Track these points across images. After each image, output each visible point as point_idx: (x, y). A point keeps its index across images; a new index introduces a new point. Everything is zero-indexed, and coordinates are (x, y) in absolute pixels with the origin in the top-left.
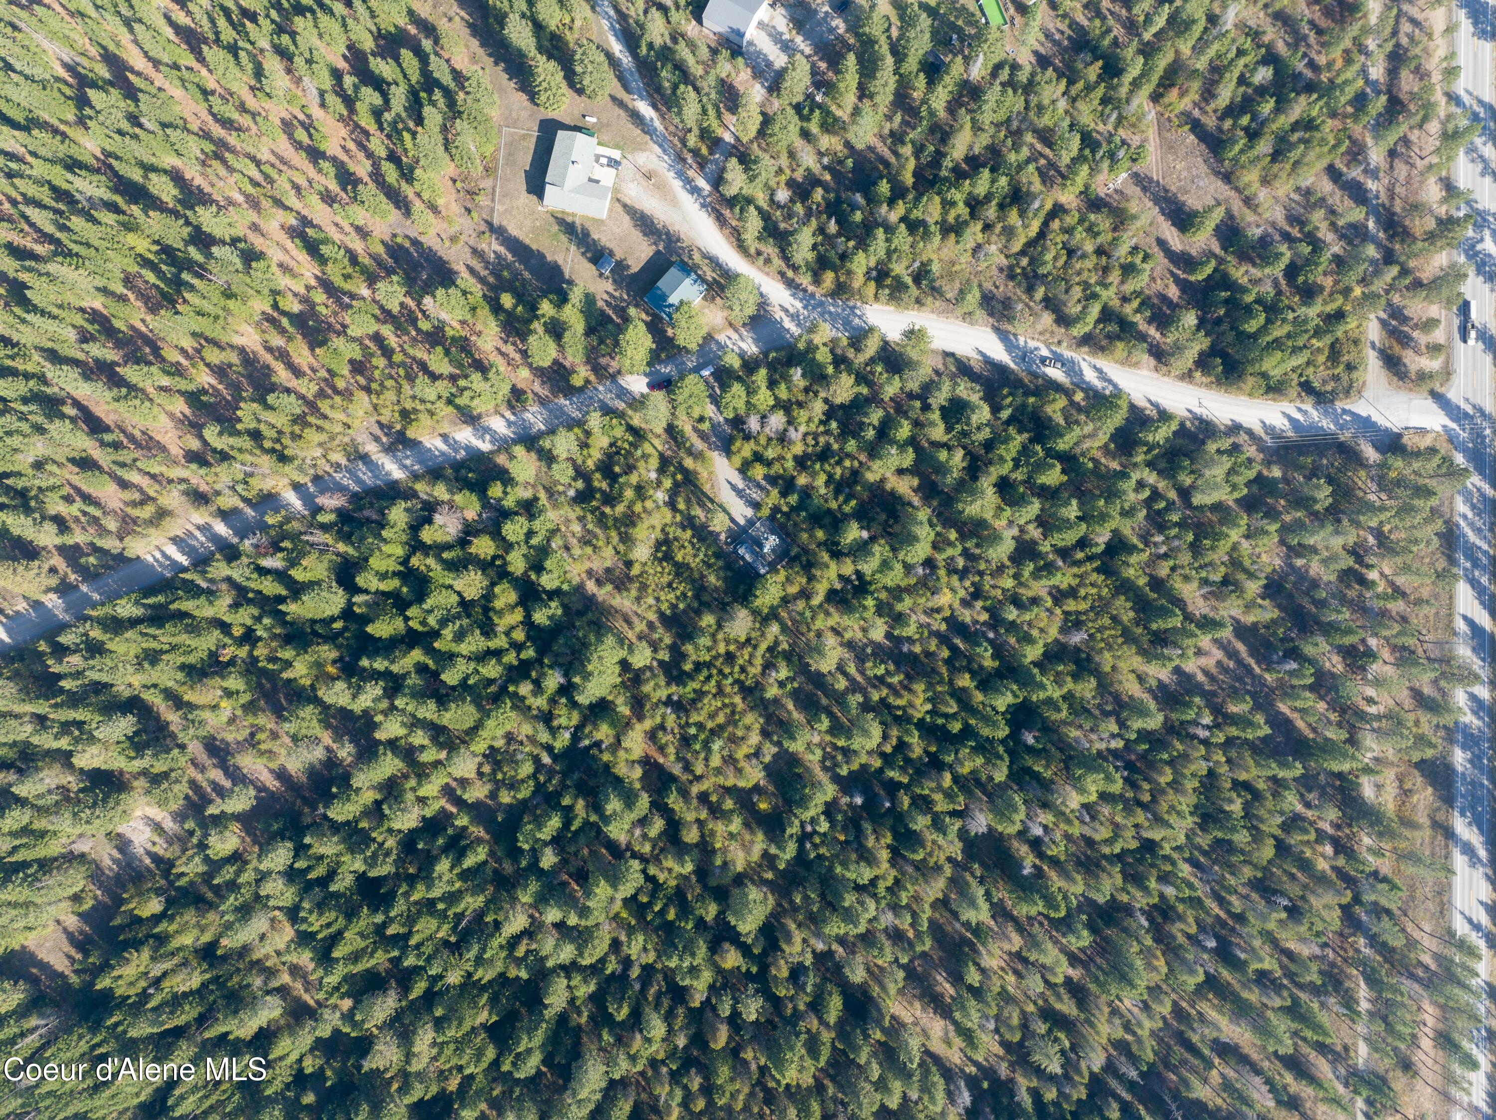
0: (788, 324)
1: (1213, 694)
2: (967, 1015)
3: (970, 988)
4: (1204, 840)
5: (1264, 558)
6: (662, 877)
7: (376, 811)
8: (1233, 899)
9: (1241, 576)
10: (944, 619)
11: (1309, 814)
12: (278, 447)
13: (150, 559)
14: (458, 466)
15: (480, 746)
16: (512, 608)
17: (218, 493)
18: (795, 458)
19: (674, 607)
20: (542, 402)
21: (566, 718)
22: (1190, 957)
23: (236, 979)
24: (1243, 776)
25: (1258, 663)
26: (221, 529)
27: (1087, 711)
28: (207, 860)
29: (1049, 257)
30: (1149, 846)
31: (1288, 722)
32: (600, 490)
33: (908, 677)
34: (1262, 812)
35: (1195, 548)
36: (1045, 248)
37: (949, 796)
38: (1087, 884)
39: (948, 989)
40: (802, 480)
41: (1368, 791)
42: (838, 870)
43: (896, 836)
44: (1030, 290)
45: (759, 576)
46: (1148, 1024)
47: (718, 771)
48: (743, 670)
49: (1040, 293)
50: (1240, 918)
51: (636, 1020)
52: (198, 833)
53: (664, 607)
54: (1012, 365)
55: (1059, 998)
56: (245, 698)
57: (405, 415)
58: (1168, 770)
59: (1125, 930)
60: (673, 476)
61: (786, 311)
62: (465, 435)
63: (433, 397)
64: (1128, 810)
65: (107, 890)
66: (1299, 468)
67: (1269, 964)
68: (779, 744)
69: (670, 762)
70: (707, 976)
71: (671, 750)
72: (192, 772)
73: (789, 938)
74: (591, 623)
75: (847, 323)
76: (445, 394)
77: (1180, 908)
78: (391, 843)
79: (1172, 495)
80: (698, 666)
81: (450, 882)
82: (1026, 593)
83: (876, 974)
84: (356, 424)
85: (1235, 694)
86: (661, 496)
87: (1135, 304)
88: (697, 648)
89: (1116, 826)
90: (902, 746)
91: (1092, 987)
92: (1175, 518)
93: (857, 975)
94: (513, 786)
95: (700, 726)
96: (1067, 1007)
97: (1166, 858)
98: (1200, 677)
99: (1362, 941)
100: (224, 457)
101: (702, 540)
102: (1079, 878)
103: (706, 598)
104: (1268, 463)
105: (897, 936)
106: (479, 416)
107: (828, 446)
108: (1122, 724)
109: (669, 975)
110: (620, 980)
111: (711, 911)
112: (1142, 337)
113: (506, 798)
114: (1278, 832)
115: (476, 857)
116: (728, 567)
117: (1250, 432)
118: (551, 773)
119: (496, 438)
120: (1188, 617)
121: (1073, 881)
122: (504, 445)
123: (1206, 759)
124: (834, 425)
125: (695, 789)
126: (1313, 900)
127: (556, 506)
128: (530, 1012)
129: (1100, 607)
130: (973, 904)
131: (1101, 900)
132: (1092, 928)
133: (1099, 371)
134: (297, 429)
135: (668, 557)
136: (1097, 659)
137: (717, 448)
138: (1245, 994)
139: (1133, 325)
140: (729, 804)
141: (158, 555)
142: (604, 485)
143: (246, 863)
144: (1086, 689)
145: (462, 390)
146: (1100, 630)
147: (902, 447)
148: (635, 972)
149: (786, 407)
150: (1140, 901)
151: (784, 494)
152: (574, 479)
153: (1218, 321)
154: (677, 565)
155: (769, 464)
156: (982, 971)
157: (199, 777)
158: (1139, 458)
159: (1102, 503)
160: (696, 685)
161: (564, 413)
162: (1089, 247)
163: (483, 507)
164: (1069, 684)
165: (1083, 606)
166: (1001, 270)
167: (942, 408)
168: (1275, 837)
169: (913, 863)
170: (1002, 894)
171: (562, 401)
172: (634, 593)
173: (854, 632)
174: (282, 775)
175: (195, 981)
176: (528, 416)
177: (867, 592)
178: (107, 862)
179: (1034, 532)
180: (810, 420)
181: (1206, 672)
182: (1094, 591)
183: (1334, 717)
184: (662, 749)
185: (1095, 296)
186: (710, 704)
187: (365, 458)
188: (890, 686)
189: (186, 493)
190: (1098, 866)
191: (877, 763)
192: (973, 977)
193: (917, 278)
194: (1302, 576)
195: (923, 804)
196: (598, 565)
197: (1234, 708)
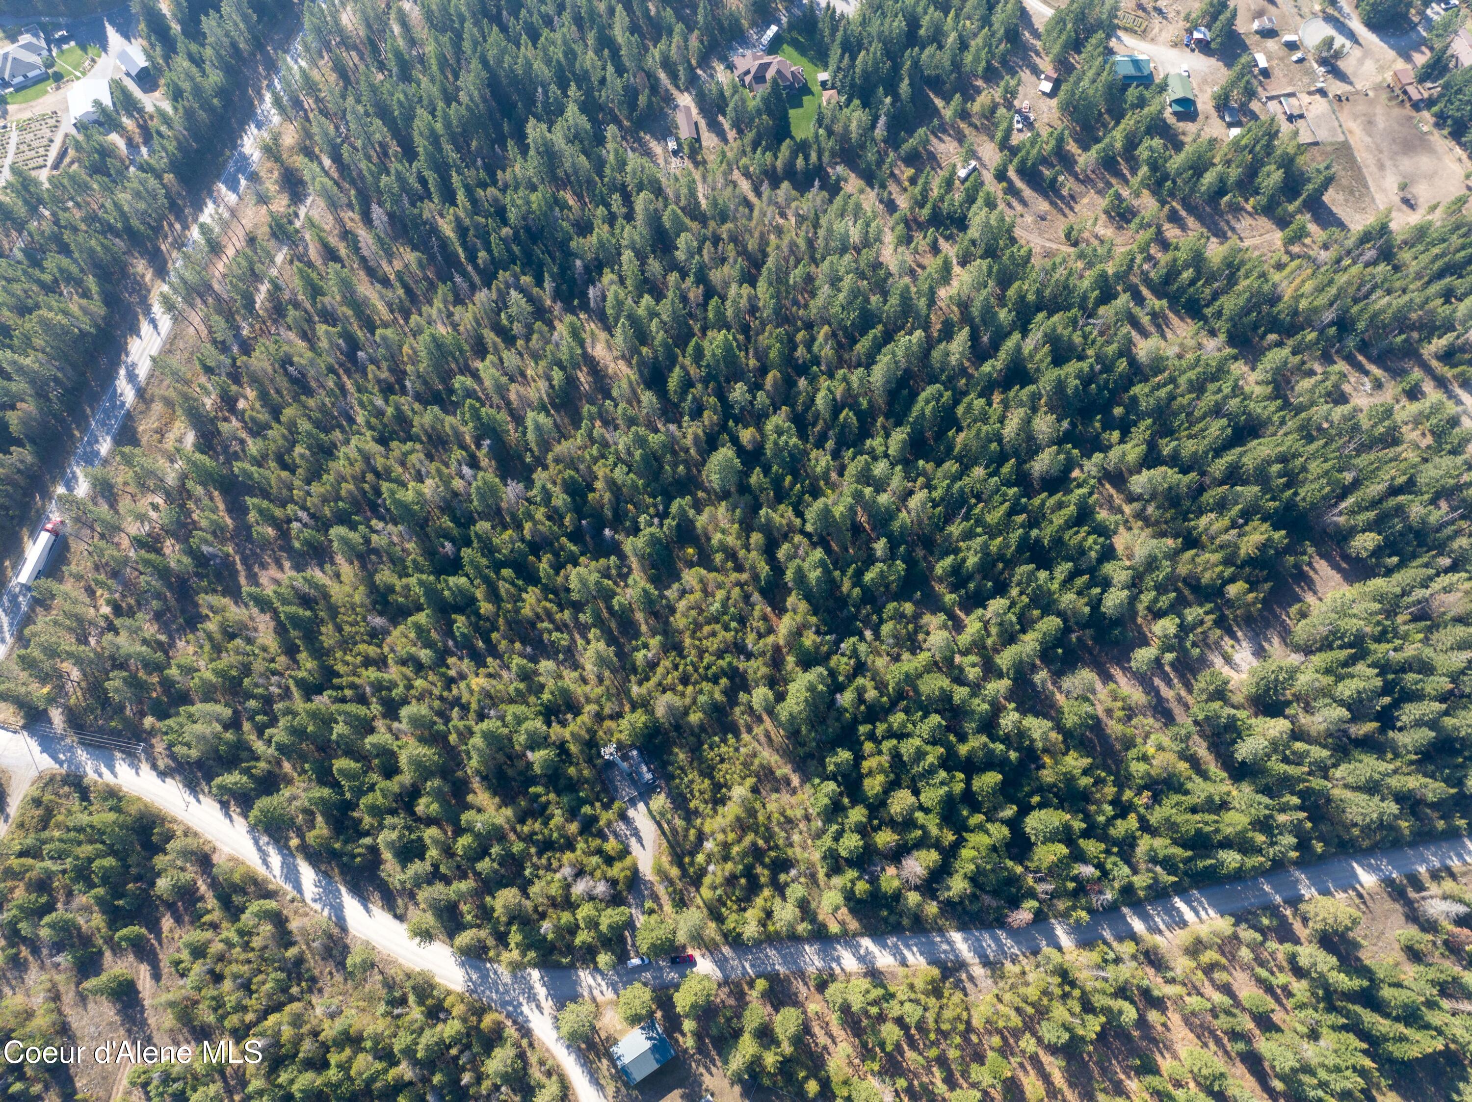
0: (541, 991)
1: (281, 548)
2: (570, 348)
3: (562, 368)
4: (337, 435)
5: (191, 649)
6: (790, 513)
7: (1025, 624)
8: (331, 384)
9: (218, 636)
10: (485, 666)
11: (244, 435)
12: (1067, 988)
13: (1211, 912)
14: (897, 929)
15: (923, 657)
16: (870, 773)
17: (1134, 957)
18: (573, 850)
19: (724, 741)
20: (801, 974)
21: (842, 663)
22: (382, 350)
23: (1168, 515)
24: (285, 474)
25: (234, 563)
26: (1138, 926)
27: (393, 562)
28: (1180, 616)
29: (269, 985)
30: (383, 441)
31: (230, 511)
32: (765, 866)
33: (533, 625)
34: (281, 442)
35: (246, 670)
36: (270, 996)
37: (530, 517)
38: (442, 422)
39: (583, 377)
40: (573, 828)
41: (190, 438)
42: (640, 483)
43: (584, 497)
44: (300, 961)
45: (639, 749)
46: (434, 312)
47: (720, 586)
48: (676, 667)
49: (291, 952)
50: (331, 370)
51: (836, 408)
52: (1188, 644)
53: (731, 740)
54: (343, 890)
55: (495, 344)
56: (1132, 753)
57: (936, 991)
58: (343, 493)
59: (425, 383)
60: (692, 863)
61: (539, 1007)
62: (884, 960)
63: (907, 1005)
64: (388, 470)
65: (1277, 617)
66: (125, 720)
67: (322, 329)
68: (662, 596)
69: (760, 606)
70: (769, 426)
71: (756, 614)
72: (1190, 700)
73: (696, 437)
74: (803, 745)
75: (484, 976)
76: (894, 1003)
77: (376, 390)
78: (1014, 592)
79: (247, 726)
80: (715, 680)
81: (969, 549)
82: (408, 671)
83: (634, 399)
84: (989, 998)
85: (265, 544)
86: (709, 845)
87: (207, 918)
88: (711, 694)
89: (403, 464)
90: (558, 567)
91: (466, 347)
92: (252, 704)
93: (648, 398)
94: (900, 616)
95: (727, 628)
96: (490, 336)
97: (371, 427)
98: (287, 565)
99: (245, 332)
100: (1122, 992)
101: (682, 795)
102: (448, 429)
103: (692, 739)
104: (152, 733)
105: (608, 422)
106: (865, 975)
107: (540, 854)
108: (367, 541)
109: (803, 435)
110: (842, 443)
111: (756, 477)
112: (214, 884)
113: (908, 608)
114: (275, 425)
115: (942, 566)
116: (665, 764)
117: (154, 767)
118: (866, 622)
119: (855, 948)
120: (275, 613)
121: (452, 427)
122: (847, 938)
123: (309, 494)
124: (527, 872)
125: (745, 577)
126: (270, 370)
127: (811, 865)
128: (921, 432)
129: (347, 644)
130: (538, 427)
131: (436, 409)
132: (451, 391)
133: (265, 863)
134: (1045, 1001)
135: (717, 787)
136: (367, 601)
137: (646, 883)
138: (350, 313)
139: (218, 897)
140: (718, 558)
141: (1203, 913)
142: (759, 870)
143: (1149, 609)
144: (385, 576)
145: (875, 1003)
146: (355, 623)
147: (469, 829)
148: (830, 444)
149: (568, 903)
150: (406, 402)
151: (595, 819)
152: (787, 884)
153: (138, 878)
154: (712, 778)
155: (599, 852)
156: (549, 379)
157: (1183, 693)
158: (262, 765)
159: (310, 729)
160: (720, 662)
161: (784, 957)
162: (227, 985)
163: (878, 878)
164: (398, 584)
165: (362, 647)
166: (320, 991)
167: (422, 859)
168: (279, 421)
169: (577, 470)
170: (512, 434)
171: (781, 969)
172: (757, 762)
173: (569, 677)
174: (1107, 678)
175: (1204, 521)
176: (819, 963)
177: (547, 708)
178: (1276, 641)
179: (380, 724)
180: (549, 883)
181: (281, 567)
182: (348, 658)
183: (191, 505)
184: (765, 618)
185: (241, 933)
186: (712, 645)
187: (986, 963)
188: (552, 620)
189: (1168, 968)
190: (430, 437)
191: (582, 559)
192: (557, 376)
193: (403, 1001)
194: (165, 627)
195: (555, 516)
196: (785, 797)
197: (270, 531)
